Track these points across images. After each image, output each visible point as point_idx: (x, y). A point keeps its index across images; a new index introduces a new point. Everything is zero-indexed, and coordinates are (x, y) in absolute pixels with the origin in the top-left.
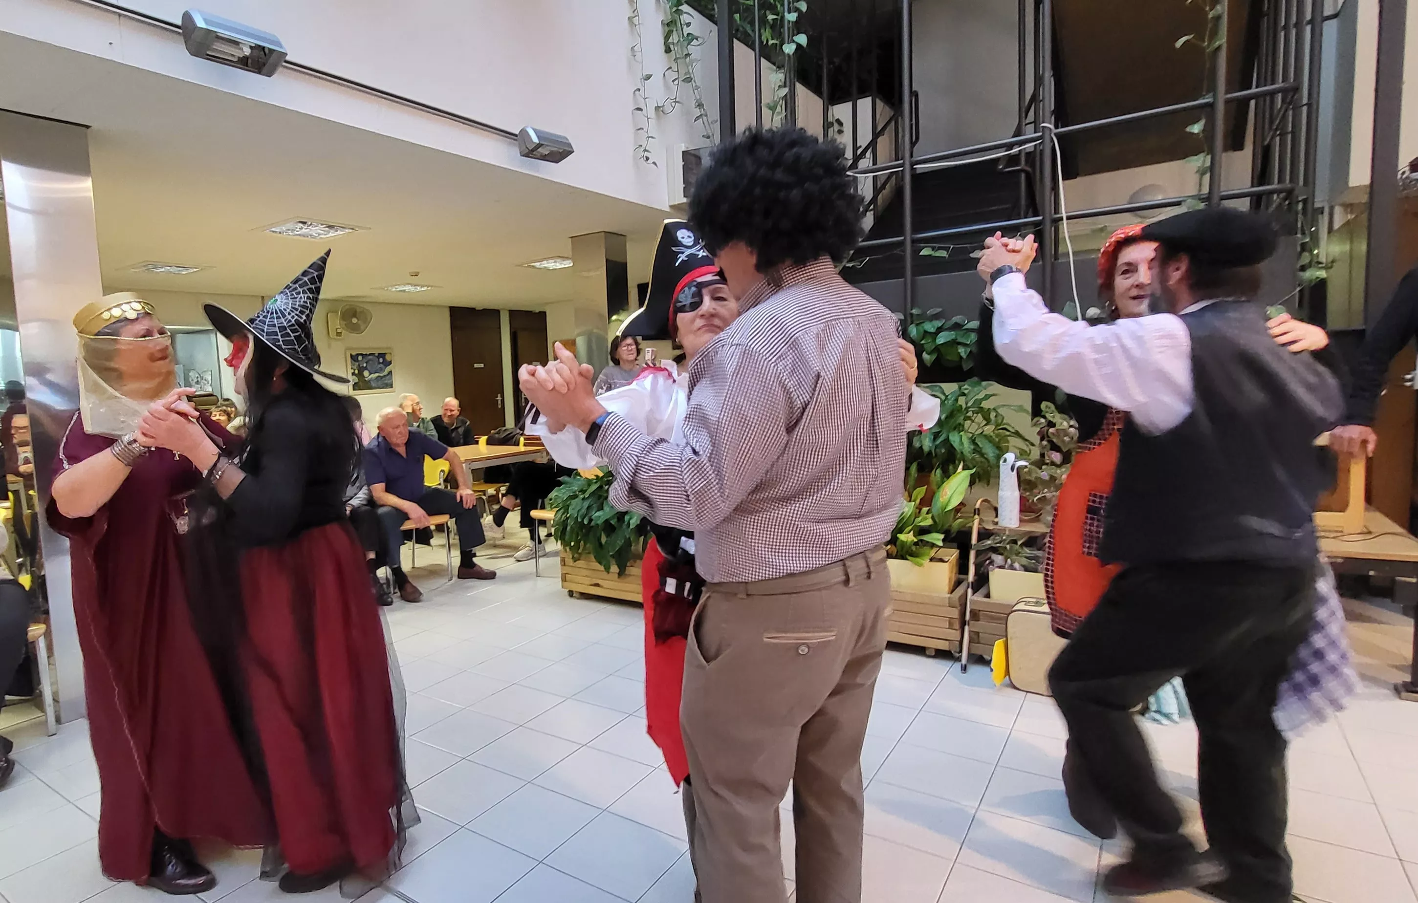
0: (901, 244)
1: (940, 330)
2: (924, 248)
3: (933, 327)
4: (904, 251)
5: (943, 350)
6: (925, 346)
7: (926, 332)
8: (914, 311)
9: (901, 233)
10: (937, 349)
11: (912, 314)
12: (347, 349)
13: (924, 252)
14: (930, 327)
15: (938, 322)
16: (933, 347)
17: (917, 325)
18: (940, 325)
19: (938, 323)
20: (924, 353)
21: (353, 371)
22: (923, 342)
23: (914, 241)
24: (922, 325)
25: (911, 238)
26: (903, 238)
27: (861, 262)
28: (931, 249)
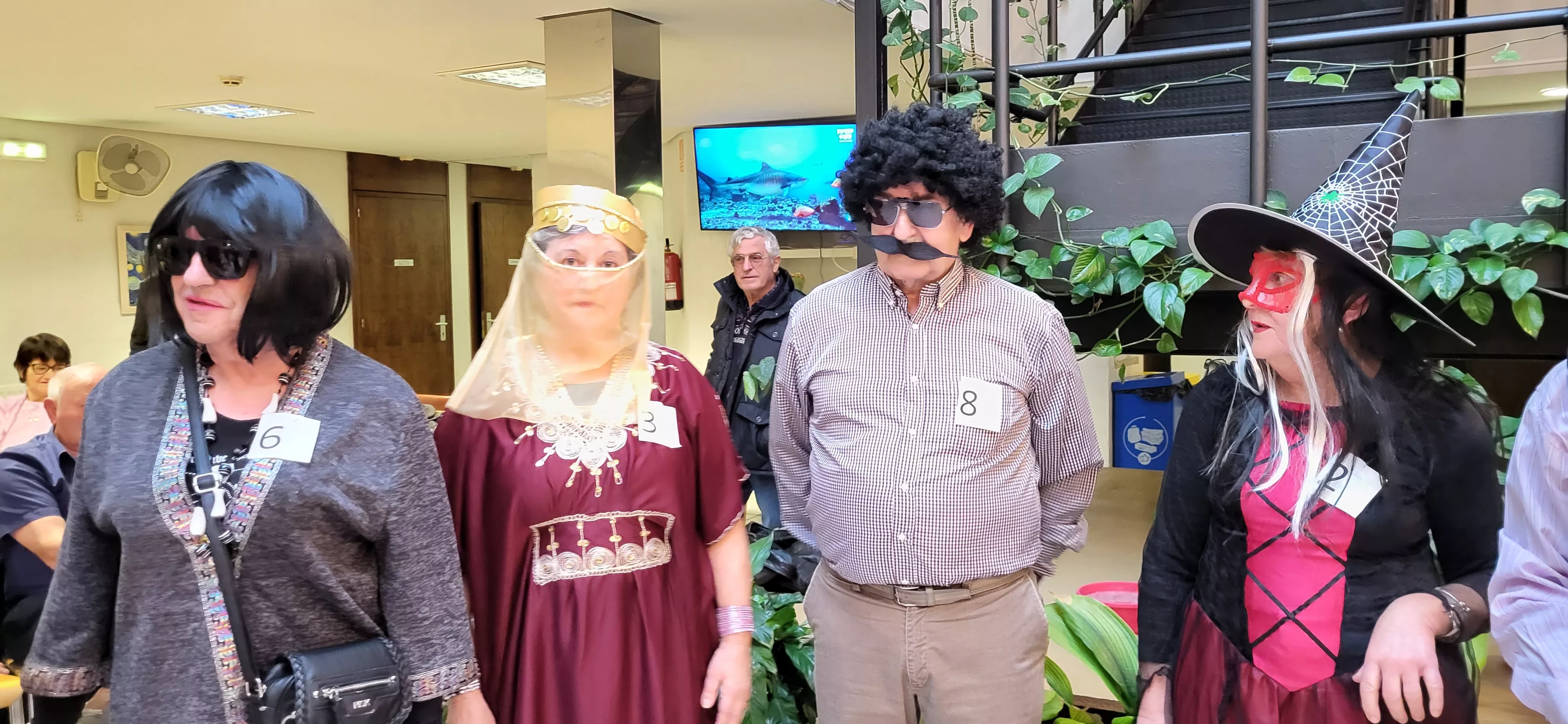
0: (1247, 54)
2: (1295, 66)
4: (1250, 71)
9: (1247, 34)
12: (122, 224)
13: (1298, 76)
21: (131, 267)
23: (1271, 52)
25: (1267, 44)
26: (1247, 44)
27: (1154, 92)
28: (1308, 70)
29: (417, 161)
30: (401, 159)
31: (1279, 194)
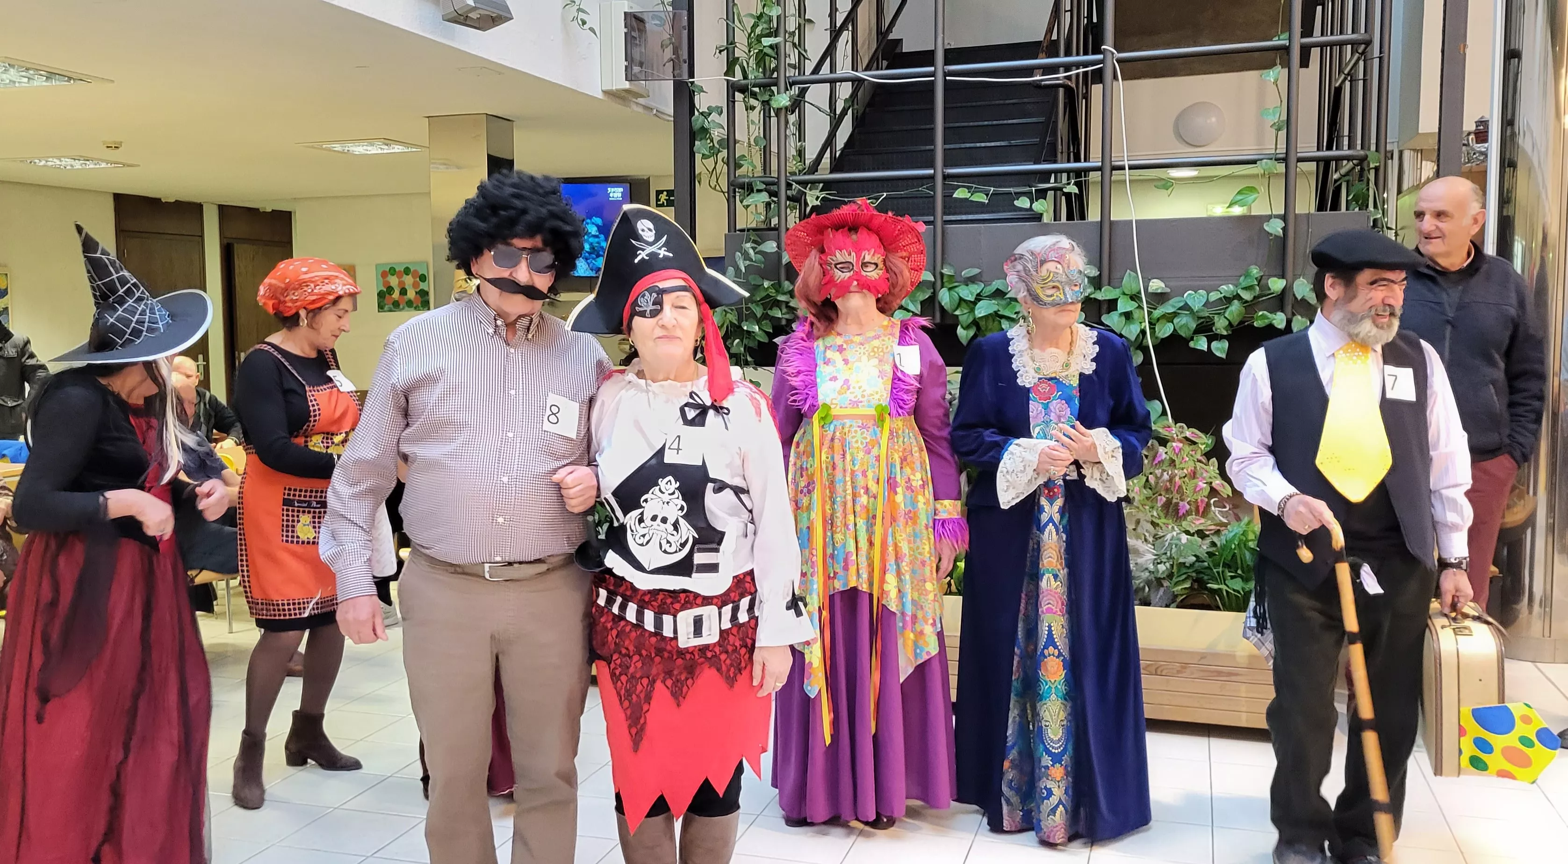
0: (932, 178)
1: (979, 298)
2: (959, 187)
3: (972, 294)
4: (933, 188)
5: (982, 324)
6: (960, 318)
7: (961, 299)
8: (945, 271)
9: (932, 165)
10: (975, 323)
11: (942, 275)
13: (960, 194)
14: (968, 293)
15: (976, 286)
16: (971, 319)
17: (950, 289)
18: (978, 291)
19: (976, 289)
20: (959, 327)
22: (957, 313)
23: (946, 177)
24: (956, 289)
25: (943, 172)
26: (932, 171)
27: (877, 199)
28: (967, 190)
29: (177, 202)
30: (163, 201)
31: (950, 264)
